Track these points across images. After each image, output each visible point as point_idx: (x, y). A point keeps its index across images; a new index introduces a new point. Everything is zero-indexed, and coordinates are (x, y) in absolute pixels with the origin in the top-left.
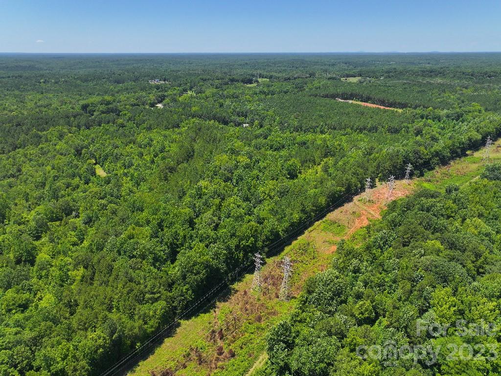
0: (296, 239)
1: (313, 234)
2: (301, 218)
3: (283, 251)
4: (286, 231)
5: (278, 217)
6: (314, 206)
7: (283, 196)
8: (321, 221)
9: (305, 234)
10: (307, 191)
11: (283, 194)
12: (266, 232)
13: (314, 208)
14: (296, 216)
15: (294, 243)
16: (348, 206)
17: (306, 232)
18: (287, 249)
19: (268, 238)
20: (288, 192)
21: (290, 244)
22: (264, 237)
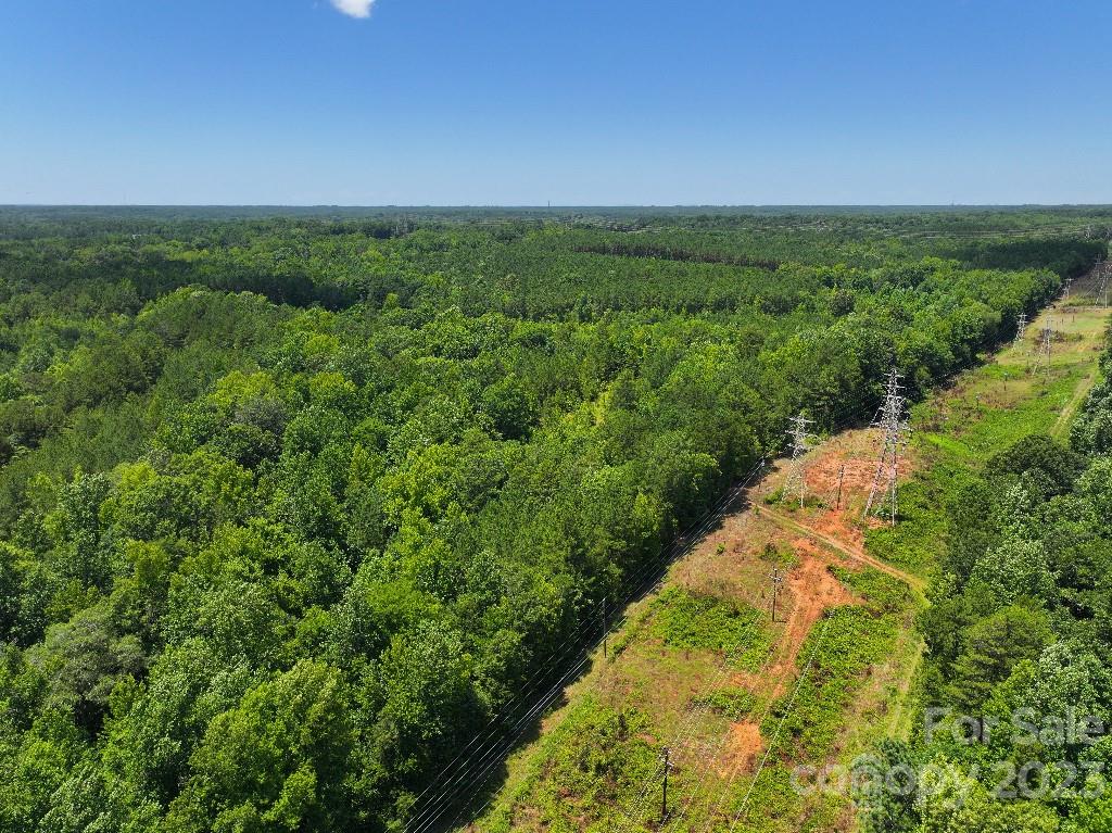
0: (560, 702)
1: (630, 664)
2: (569, 596)
3: (501, 782)
4: (508, 674)
5: (463, 601)
6: (616, 537)
7: (482, 504)
8: (650, 598)
9: (596, 667)
10: (576, 479)
11: (480, 494)
12: (402, 703)
13: (620, 544)
14: (550, 589)
15: (553, 723)
16: (736, 527)
17: (599, 658)
18: (522, 766)
19: (408, 740)
20: (500, 484)
21: (532, 734)
22: (384, 734)
